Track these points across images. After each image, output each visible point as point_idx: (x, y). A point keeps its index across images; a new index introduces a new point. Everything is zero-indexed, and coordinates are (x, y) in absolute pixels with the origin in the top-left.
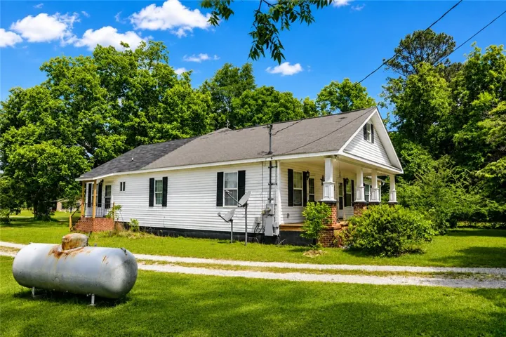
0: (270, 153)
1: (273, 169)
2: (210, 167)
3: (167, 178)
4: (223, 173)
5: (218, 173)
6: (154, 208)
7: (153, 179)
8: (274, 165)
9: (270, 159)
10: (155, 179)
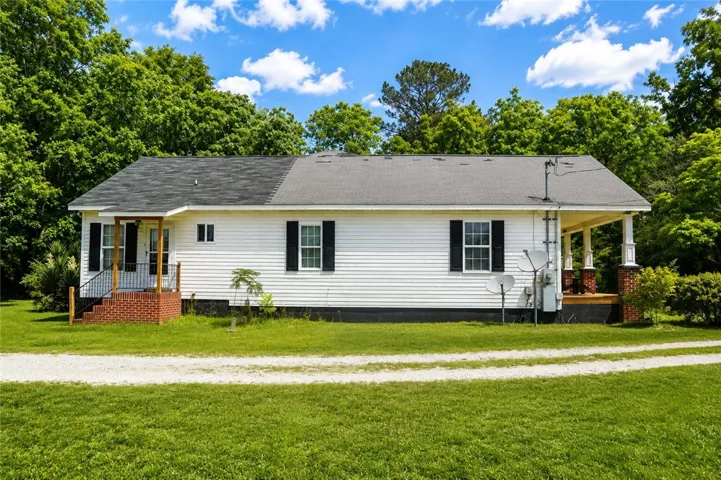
0: (546, 199)
1: (551, 223)
2: (434, 212)
3: (332, 224)
4: (461, 222)
5: (452, 222)
6: (299, 275)
7: (296, 223)
8: (551, 216)
9: (547, 208)
10: (301, 224)
